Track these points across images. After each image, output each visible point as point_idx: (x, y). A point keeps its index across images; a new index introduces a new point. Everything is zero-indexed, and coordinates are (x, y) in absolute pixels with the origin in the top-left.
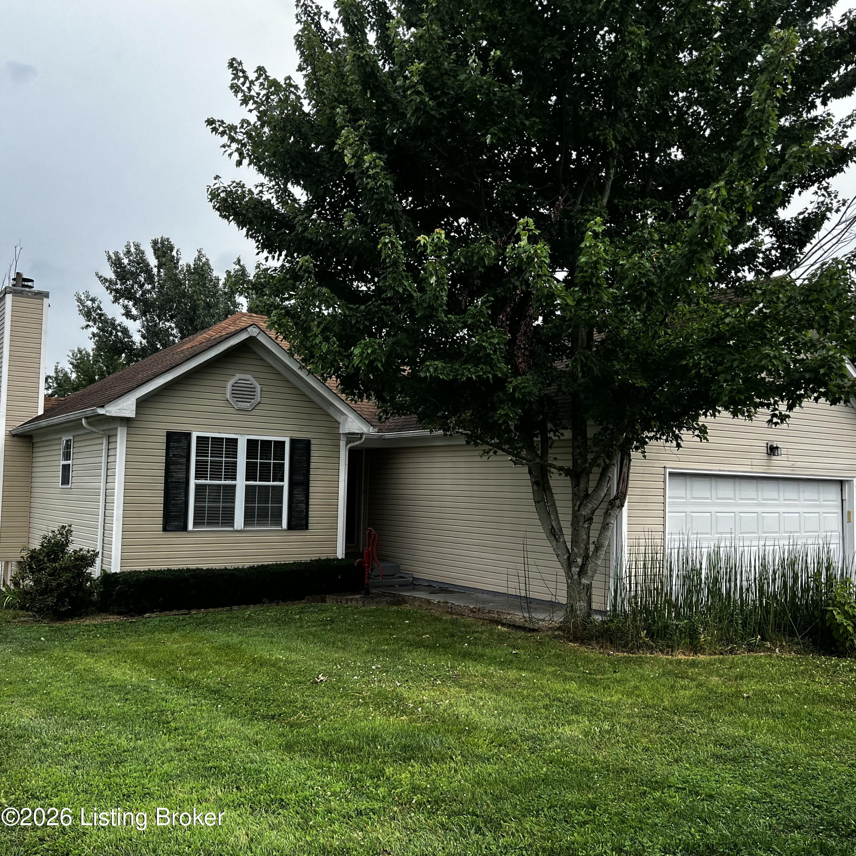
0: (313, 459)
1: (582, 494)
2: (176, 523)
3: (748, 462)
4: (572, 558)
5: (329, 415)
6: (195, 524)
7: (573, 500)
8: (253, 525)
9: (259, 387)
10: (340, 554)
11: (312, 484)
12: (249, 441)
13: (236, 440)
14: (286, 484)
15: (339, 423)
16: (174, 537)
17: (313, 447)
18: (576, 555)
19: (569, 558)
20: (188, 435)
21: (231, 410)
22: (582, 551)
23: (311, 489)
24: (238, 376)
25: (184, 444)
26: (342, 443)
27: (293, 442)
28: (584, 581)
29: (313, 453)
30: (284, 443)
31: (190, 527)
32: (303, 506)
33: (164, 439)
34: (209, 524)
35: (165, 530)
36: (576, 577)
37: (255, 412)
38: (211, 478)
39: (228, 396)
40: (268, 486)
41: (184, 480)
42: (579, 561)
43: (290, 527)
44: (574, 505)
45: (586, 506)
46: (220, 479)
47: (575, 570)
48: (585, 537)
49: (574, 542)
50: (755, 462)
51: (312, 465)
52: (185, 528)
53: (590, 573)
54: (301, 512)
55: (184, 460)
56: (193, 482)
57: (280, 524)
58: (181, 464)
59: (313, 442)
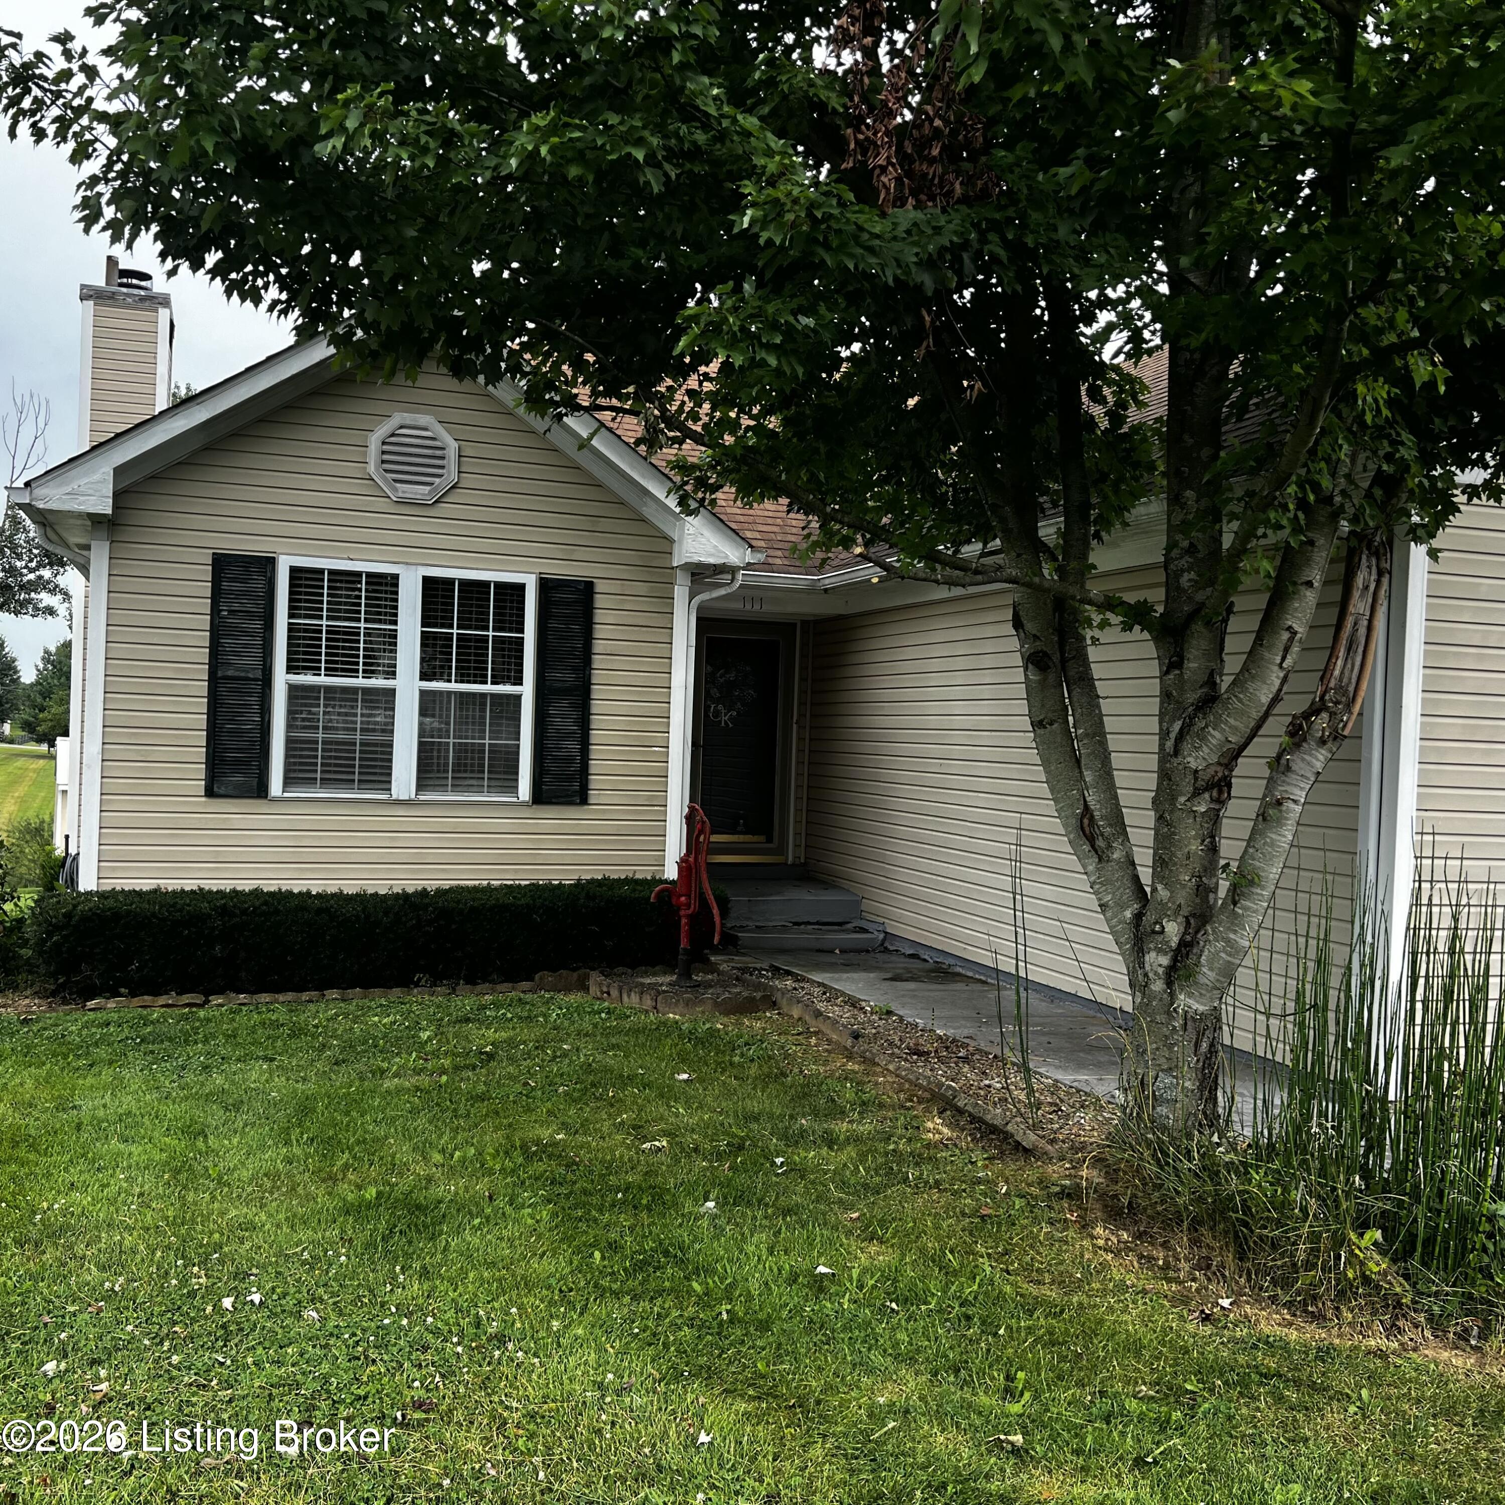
0: (599, 631)
1: (1192, 697)
2: (238, 778)
5: (644, 520)
6: (289, 781)
7: (1161, 716)
8: (435, 788)
9: (453, 445)
10: (672, 867)
11: (597, 692)
12: (425, 579)
13: (396, 577)
14: (527, 690)
15: (672, 541)
16: (233, 812)
17: (600, 601)
18: (1163, 911)
20: (268, 564)
21: (380, 504)
22: (1182, 897)
23: (596, 706)
24: (398, 418)
25: (258, 584)
26: (680, 593)
27: (546, 586)
28: (1186, 1002)
29: (599, 616)
31: (276, 786)
32: (573, 746)
33: (207, 573)
34: (326, 782)
35: (210, 793)
37: (444, 509)
38: (331, 671)
39: (372, 468)
40: (483, 695)
41: (259, 674)
42: (1173, 930)
43: (540, 797)
45: (1202, 736)
46: (352, 672)
47: (1155, 961)
49: (1161, 863)
51: (598, 646)
52: (261, 791)
53: (1207, 974)
54: (570, 760)
55: (258, 625)
56: (281, 679)
57: (513, 788)
58: (251, 634)
59: (600, 586)
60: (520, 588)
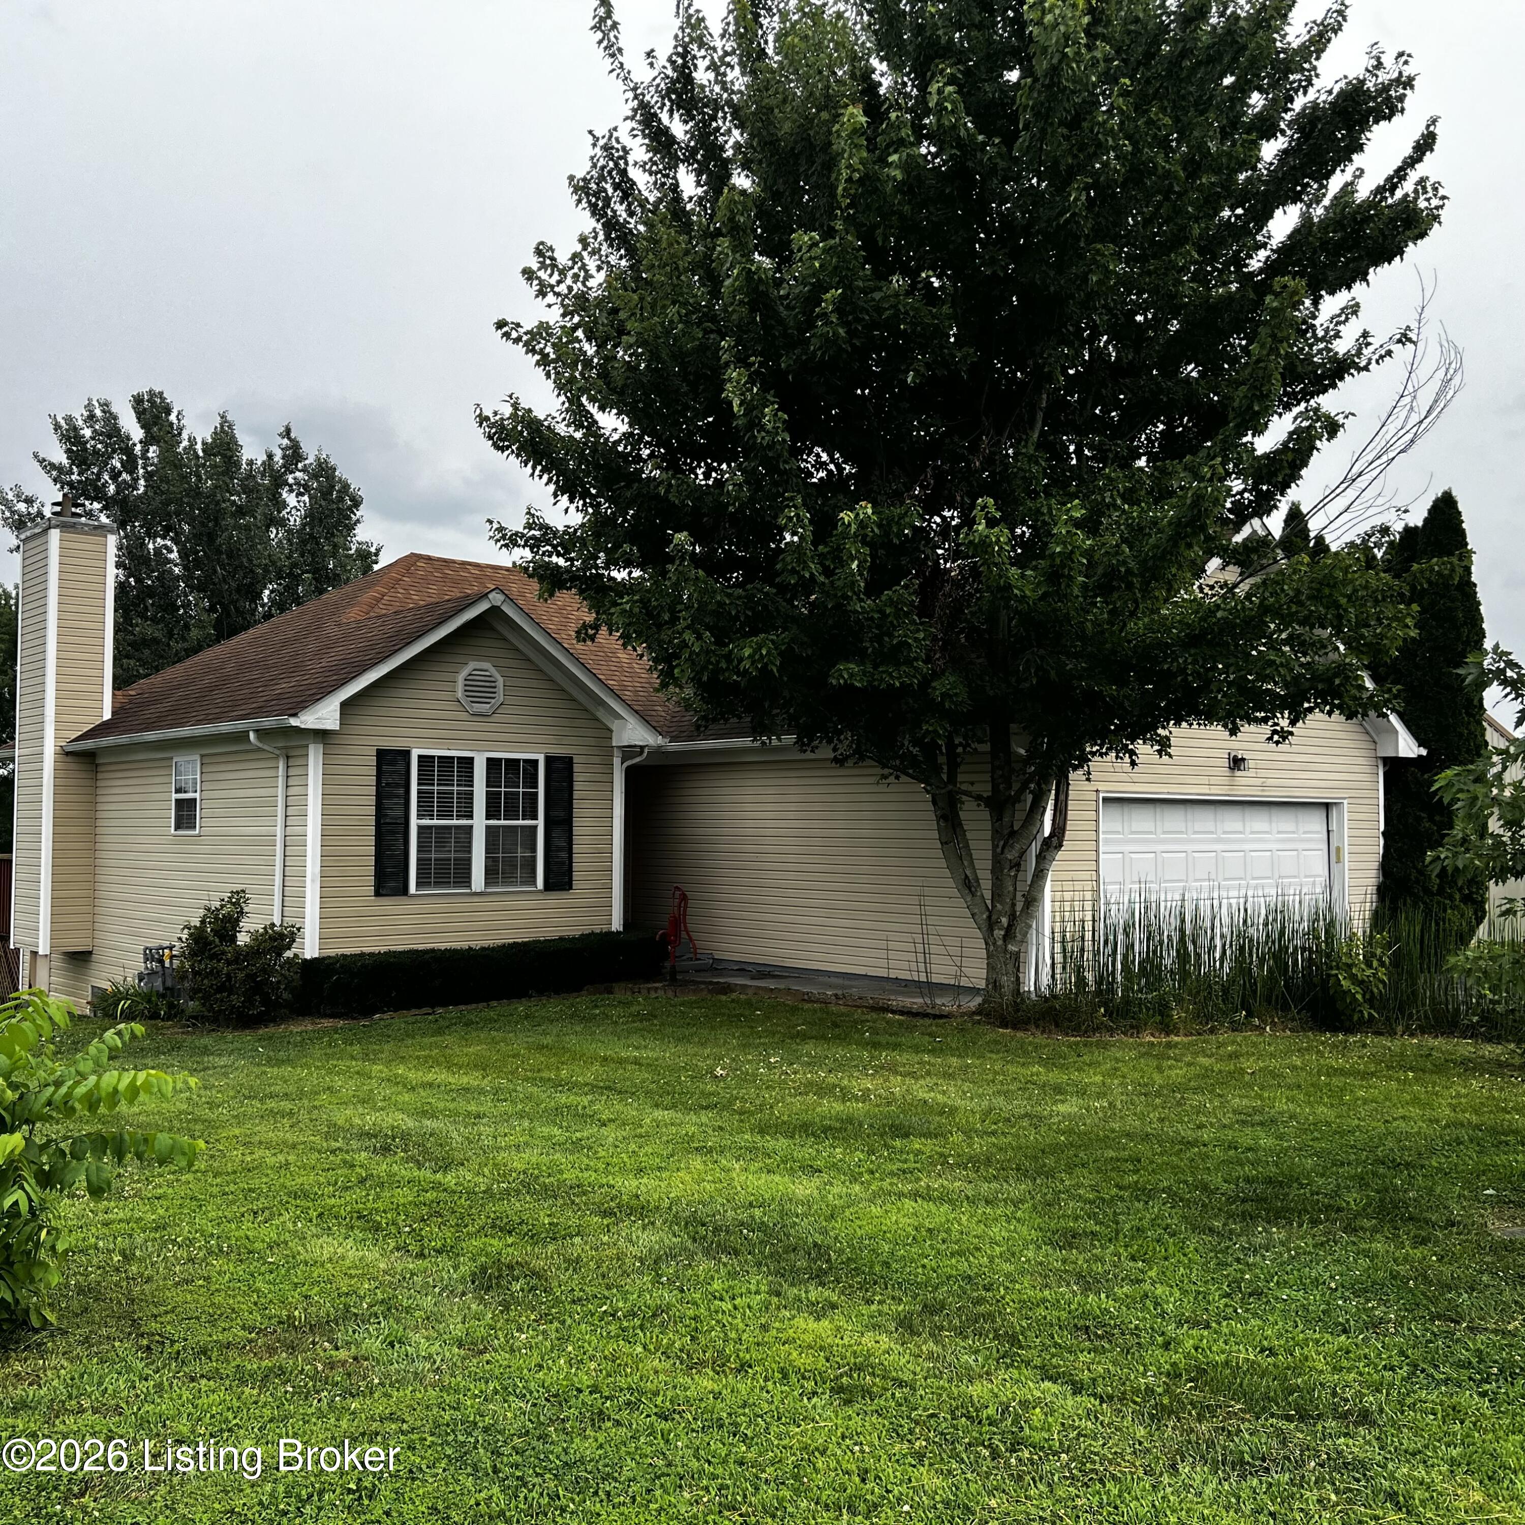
0: (577, 786)
1: (1006, 832)
2: (393, 884)
3: (1205, 780)
4: (994, 917)
5: (597, 720)
6: (419, 885)
7: (993, 839)
8: (496, 884)
9: (500, 681)
10: (617, 924)
11: (576, 822)
12: (488, 759)
13: (472, 759)
14: (540, 823)
15: (611, 731)
16: (391, 905)
17: (576, 768)
18: (1000, 914)
19: (989, 917)
20: (406, 754)
21: (464, 715)
22: (1007, 908)
23: (576, 830)
24: (472, 665)
25: (401, 767)
26: (617, 761)
27: (549, 760)
28: (1012, 948)
29: (576, 777)
30: (536, 761)
31: (412, 888)
32: (564, 855)
33: (373, 761)
34: (437, 884)
35: (378, 894)
36: (1000, 943)
37: (497, 717)
38: (440, 817)
39: (460, 694)
40: (516, 827)
41: (402, 821)
42: (1004, 921)
43: (548, 887)
44: (995, 847)
45: (1012, 846)
46: (450, 817)
47: (999, 933)
48: (1011, 889)
49: (997, 895)
50: (1213, 780)
51: (576, 795)
52: (405, 891)
53: (1019, 937)
54: (563, 863)
55: (401, 791)
56: (414, 822)
57: (534, 883)
58: (398, 797)
59: (576, 759)
60: (536, 762)
